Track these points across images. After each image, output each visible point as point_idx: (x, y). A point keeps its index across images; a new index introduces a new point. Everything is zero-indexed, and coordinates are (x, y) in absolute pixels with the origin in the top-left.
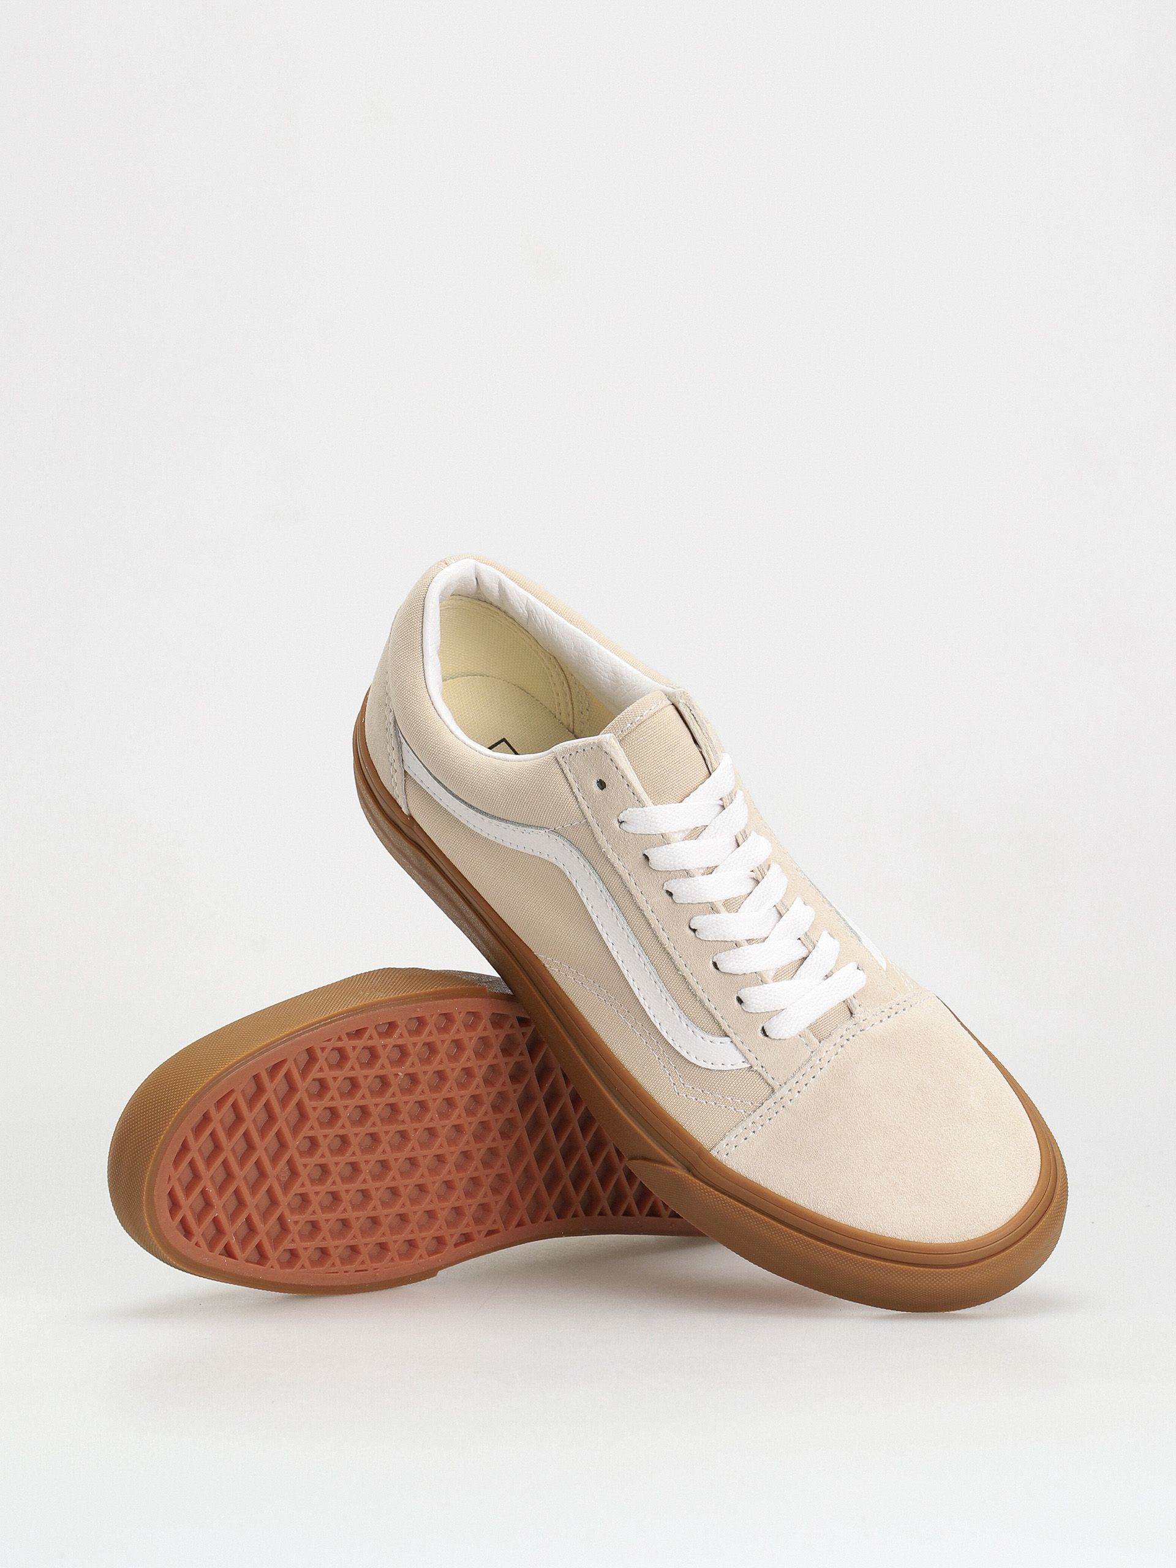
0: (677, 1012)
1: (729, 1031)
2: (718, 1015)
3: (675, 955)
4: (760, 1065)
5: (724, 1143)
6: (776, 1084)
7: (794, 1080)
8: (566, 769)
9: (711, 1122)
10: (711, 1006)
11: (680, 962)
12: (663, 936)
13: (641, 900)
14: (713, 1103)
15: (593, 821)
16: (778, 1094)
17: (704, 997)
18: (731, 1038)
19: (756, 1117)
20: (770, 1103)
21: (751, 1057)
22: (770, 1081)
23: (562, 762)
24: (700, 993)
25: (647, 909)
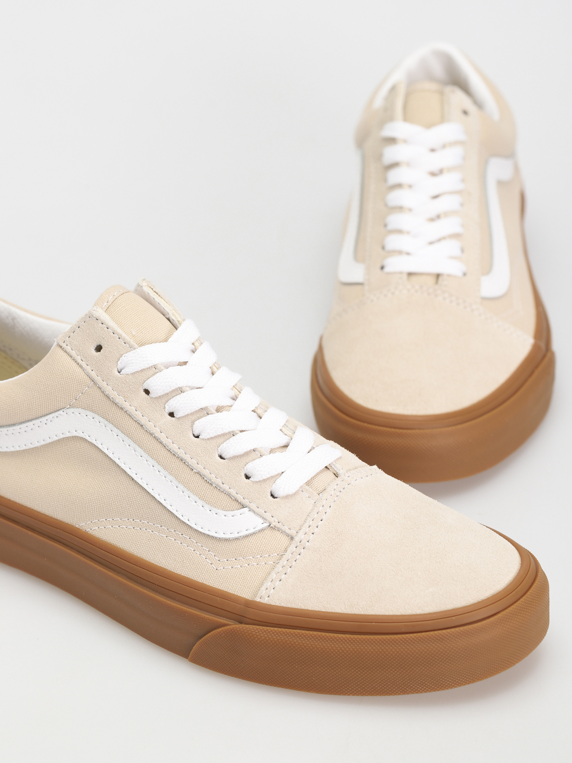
0: (200, 503)
1: (246, 502)
2: (233, 492)
3: (187, 458)
4: (277, 520)
5: (263, 588)
6: (293, 532)
7: (307, 525)
8: (68, 348)
9: (248, 579)
10: (226, 487)
11: (193, 462)
12: (174, 447)
13: (150, 426)
14: (247, 565)
15: (98, 379)
16: (297, 539)
17: (219, 481)
18: (249, 508)
19: (283, 561)
20: (292, 548)
21: (268, 516)
22: (288, 531)
23: (64, 345)
24: (214, 479)
25: (156, 431)
